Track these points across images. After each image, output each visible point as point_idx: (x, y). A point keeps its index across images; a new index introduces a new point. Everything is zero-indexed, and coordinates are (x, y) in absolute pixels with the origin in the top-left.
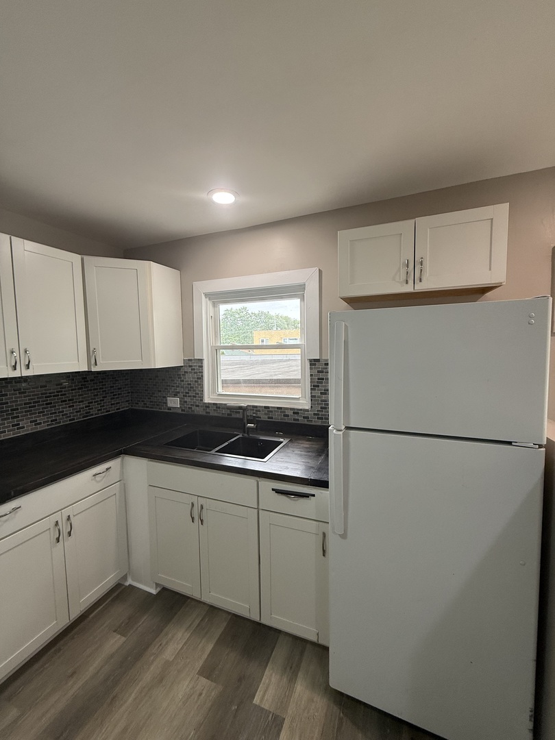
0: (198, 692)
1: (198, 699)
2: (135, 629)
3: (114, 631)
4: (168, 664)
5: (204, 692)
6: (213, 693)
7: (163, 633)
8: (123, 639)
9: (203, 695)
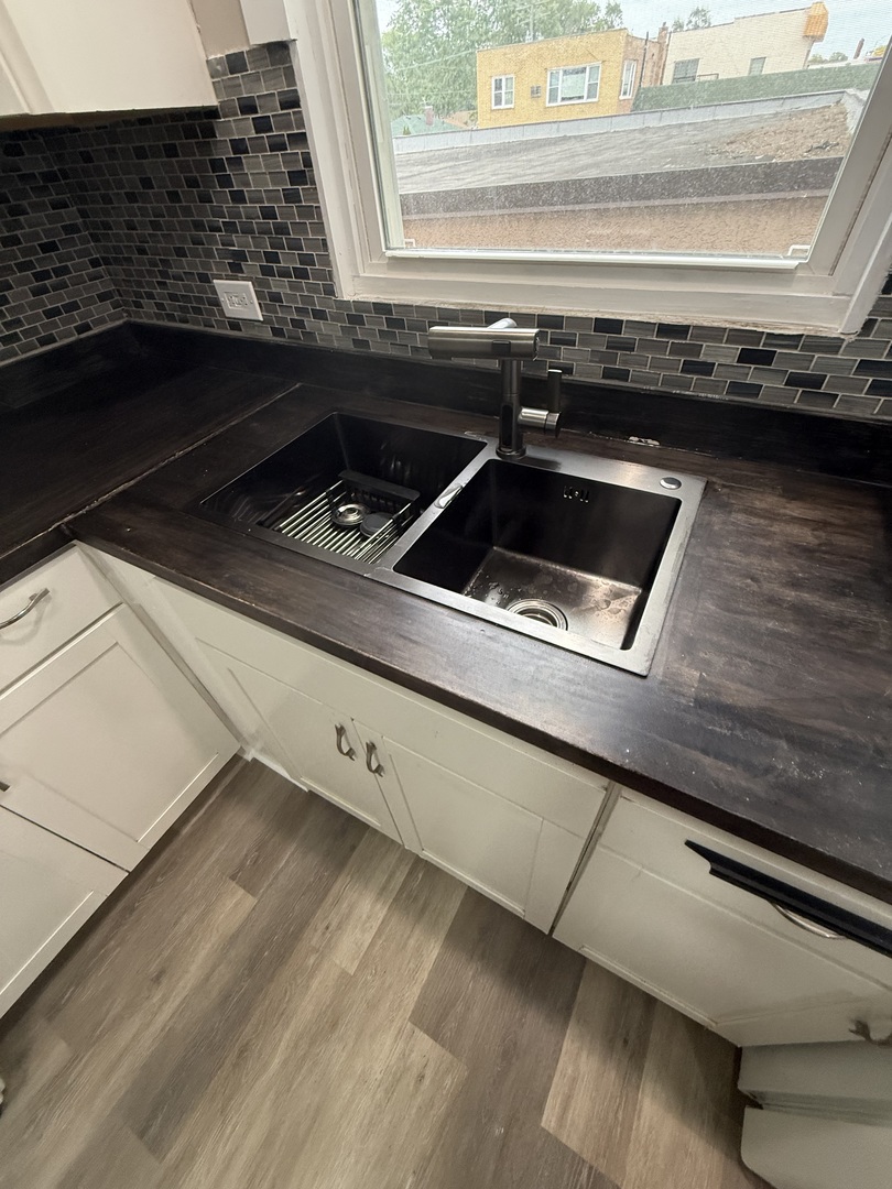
0: (415, 1072)
1: (417, 1089)
2: (272, 877)
3: (233, 878)
4: (346, 982)
5: (429, 1073)
6: (448, 1082)
7: (330, 899)
8: (251, 901)
9: (427, 1082)
